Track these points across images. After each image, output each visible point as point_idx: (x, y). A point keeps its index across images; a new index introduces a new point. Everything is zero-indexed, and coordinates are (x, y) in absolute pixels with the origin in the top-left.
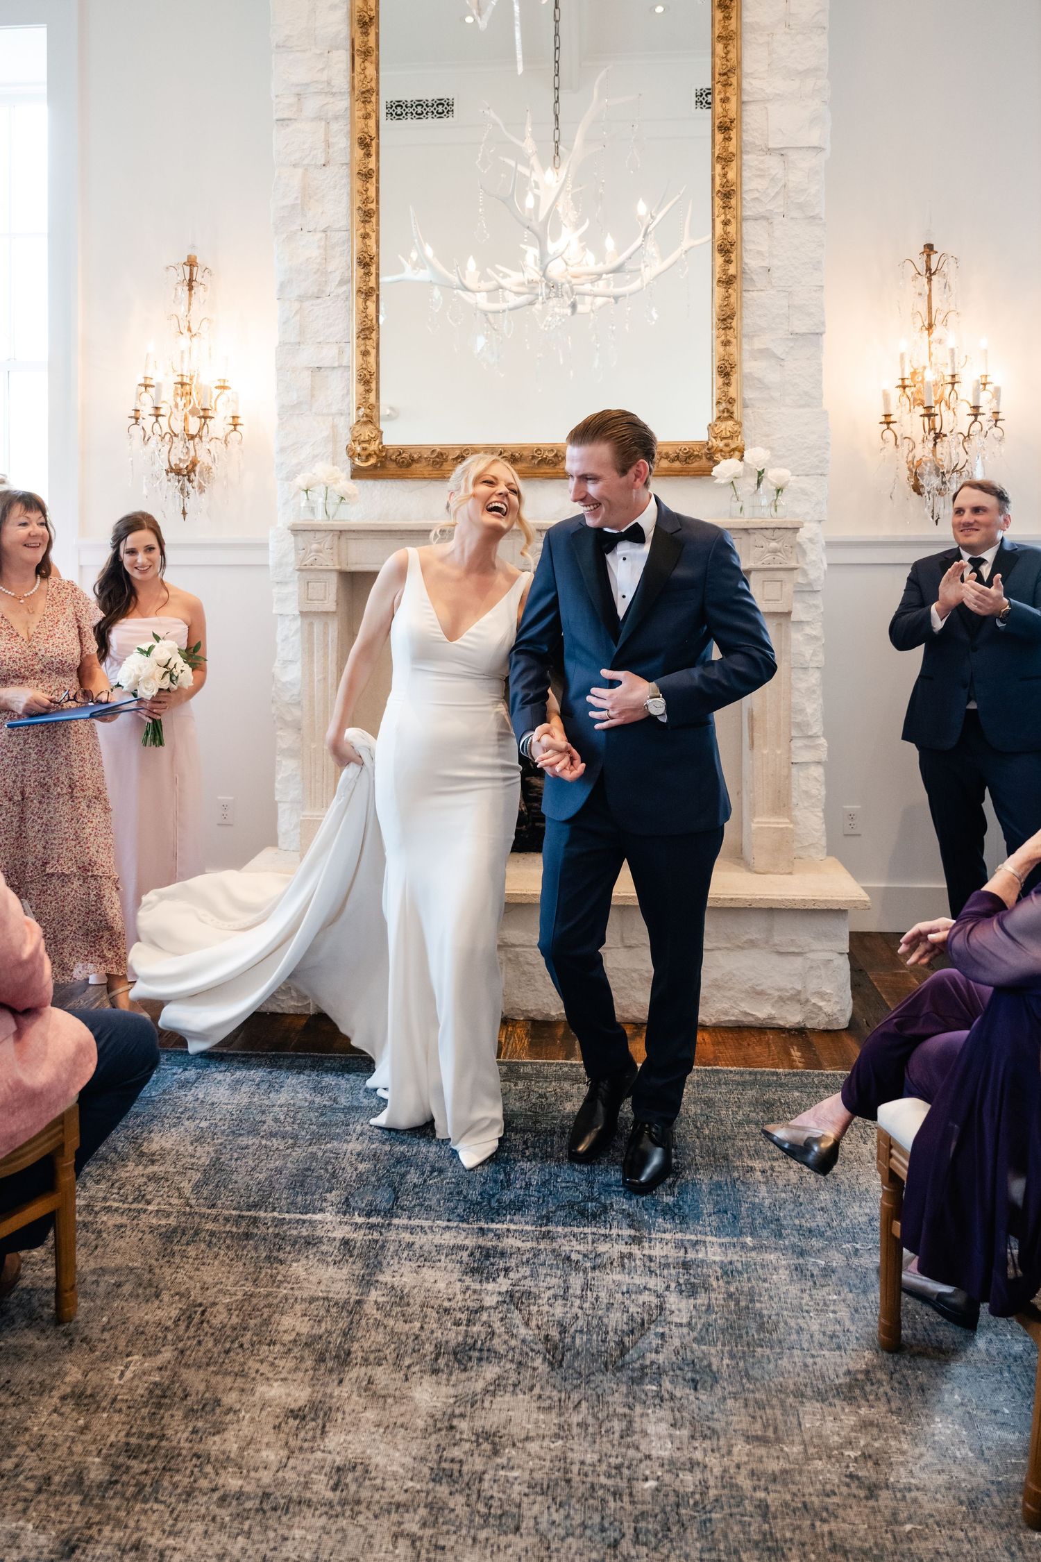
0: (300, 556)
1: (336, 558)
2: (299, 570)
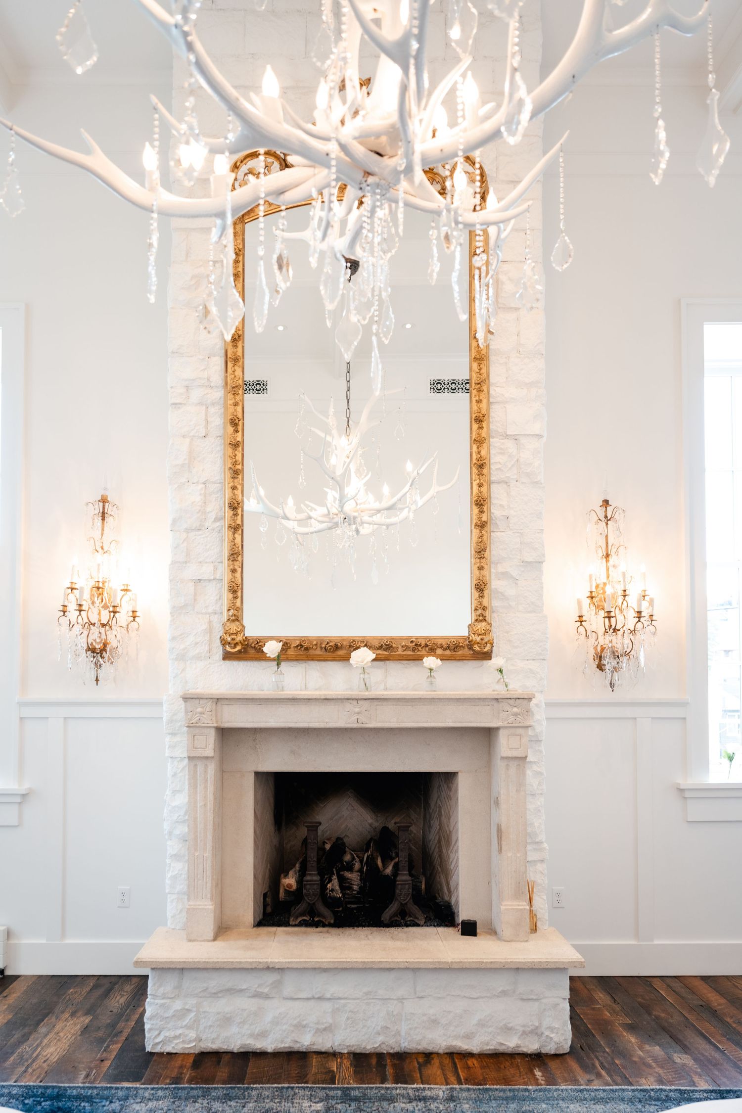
0: (189, 717)
1: (214, 719)
2: (188, 727)
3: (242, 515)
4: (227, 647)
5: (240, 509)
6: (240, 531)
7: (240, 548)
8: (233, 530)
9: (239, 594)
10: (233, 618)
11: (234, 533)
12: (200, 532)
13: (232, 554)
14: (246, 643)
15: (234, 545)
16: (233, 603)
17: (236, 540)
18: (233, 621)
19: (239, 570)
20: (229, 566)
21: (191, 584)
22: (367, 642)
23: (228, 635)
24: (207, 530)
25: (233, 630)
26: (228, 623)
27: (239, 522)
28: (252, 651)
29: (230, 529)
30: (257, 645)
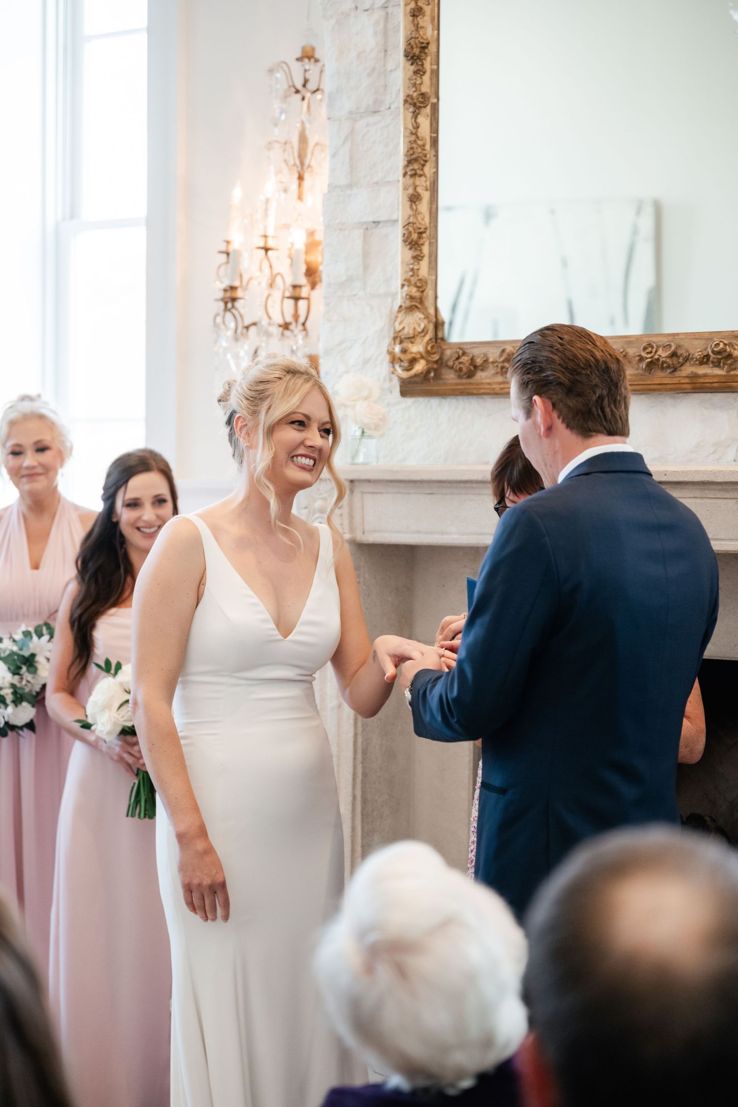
3: (436, 73)
4: (397, 367)
5: (429, 59)
6: (428, 110)
7: (428, 147)
8: (411, 109)
9: (426, 249)
10: (408, 303)
11: (415, 115)
12: (377, 117)
13: (410, 162)
14: (436, 357)
15: (415, 141)
16: (412, 270)
17: (419, 130)
18: (411, 309)
19: (426, 196)
20: (405, 188)
21: (358, 233)
22: (679, 347)
23: (398, 341)
24: (388, 112)
25: (408, 331)
26: (400, 315)
27: (425, 88)
28: (450, 377)
29: (407, 105)
30: (457, 363)
